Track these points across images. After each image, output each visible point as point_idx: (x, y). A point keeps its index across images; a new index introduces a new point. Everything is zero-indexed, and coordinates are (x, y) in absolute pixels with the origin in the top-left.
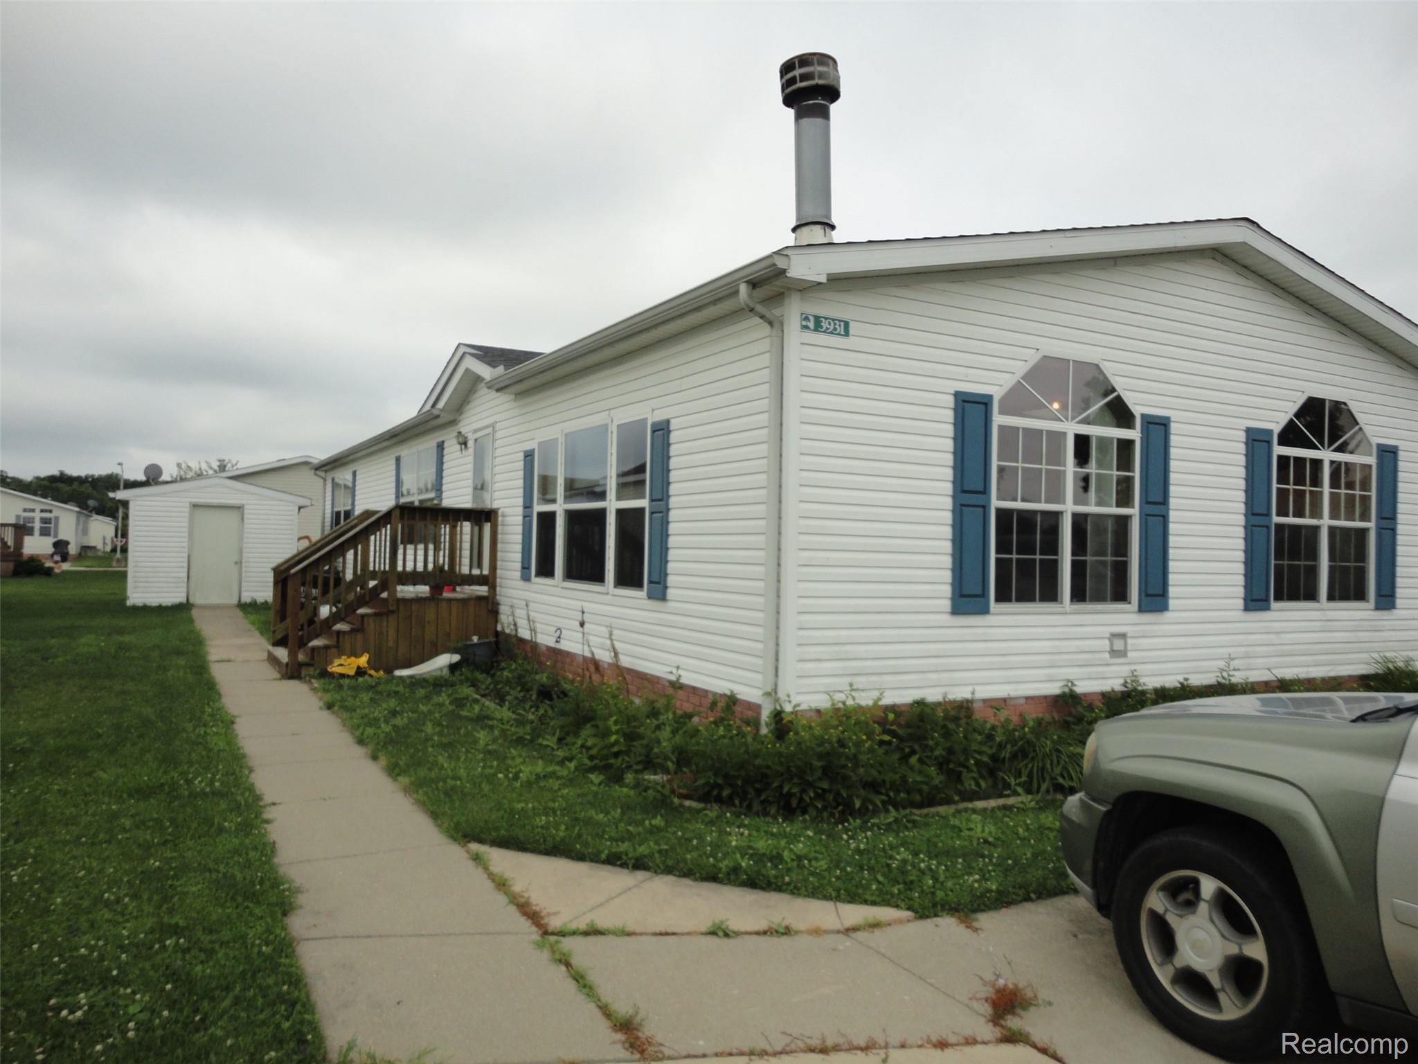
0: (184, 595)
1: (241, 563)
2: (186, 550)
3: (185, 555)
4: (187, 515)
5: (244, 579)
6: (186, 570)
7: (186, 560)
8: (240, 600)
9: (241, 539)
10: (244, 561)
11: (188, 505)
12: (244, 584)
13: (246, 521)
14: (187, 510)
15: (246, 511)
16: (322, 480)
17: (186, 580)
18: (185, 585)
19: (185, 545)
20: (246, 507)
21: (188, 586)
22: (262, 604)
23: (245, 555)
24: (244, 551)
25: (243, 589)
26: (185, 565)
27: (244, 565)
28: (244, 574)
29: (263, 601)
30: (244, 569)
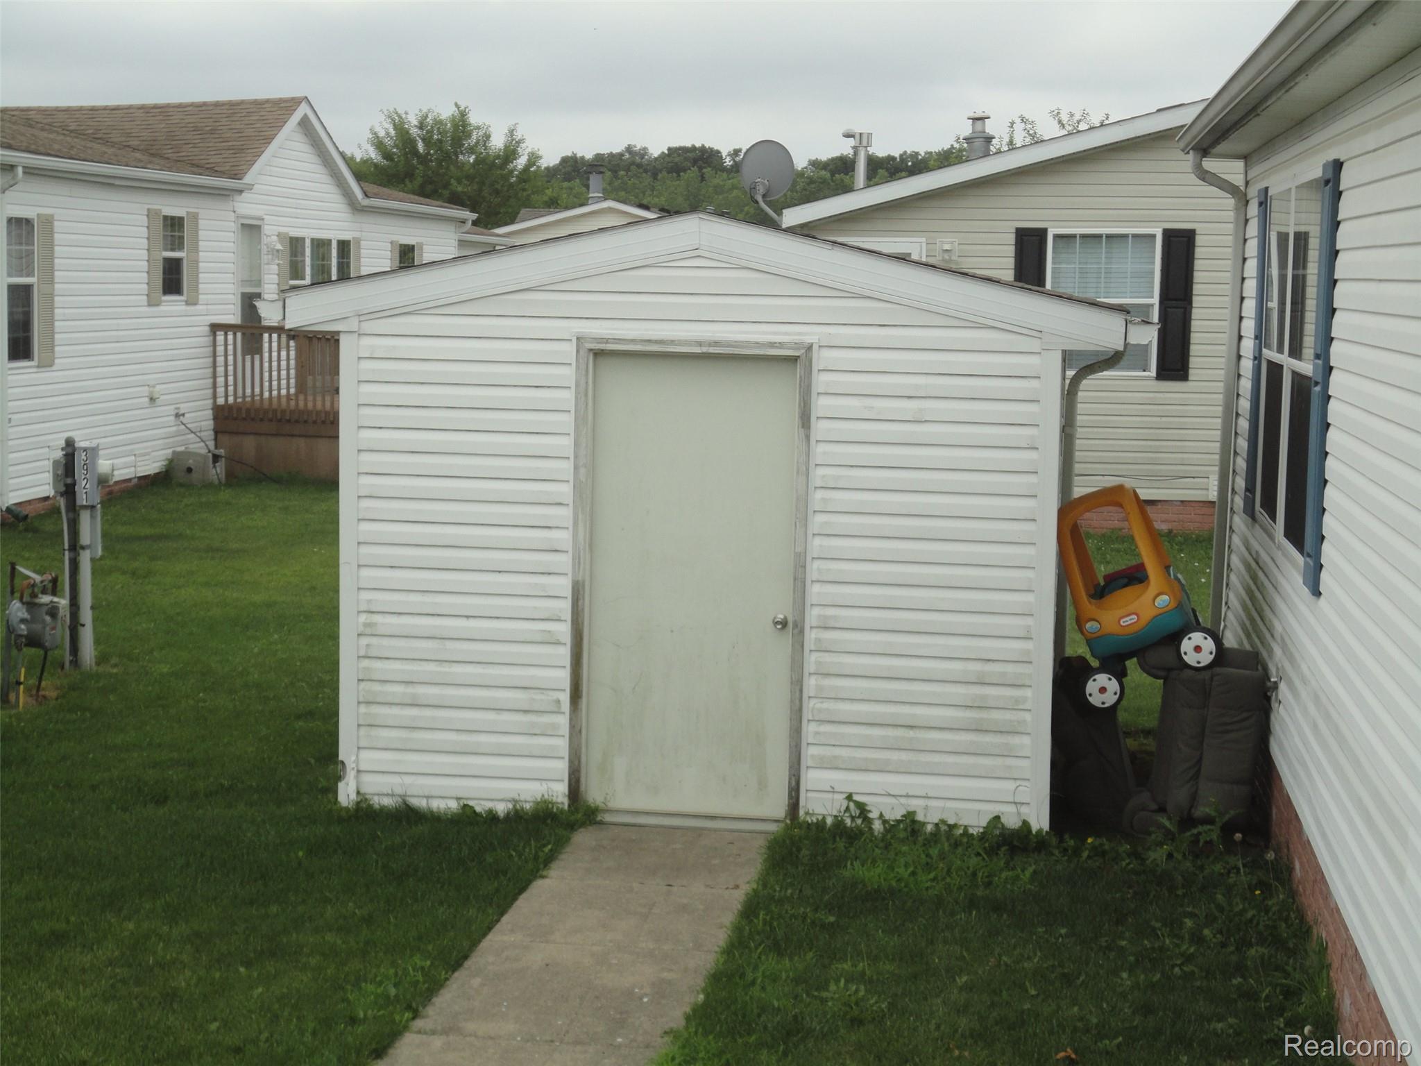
0: (561, 767)
1: (799, 629)
2: (564, 561)
3: (563, 585)
4: (567, 397)
5: (810, 706)
6: (564, 654)
7: (564, 607)
8: (794, 806)
9: (801, 512)
10: (813, 616)
11: (570, 348)
12: (810, 730)
13: (820, 428)
14: (568, 374)
15: (821, 381)
16: (1230, 202)
17: (565, 698)
18: (563, 721)
19: (563, 537)
20: (822, 358)
21: (575, 731)
22: (891, 828)
23: (815, 591)
24: (814, 569)
25: (810, 753)
26: (564, 630)
27: (811, 636)
28: (811, 684)
29: (894, 814)
30: (812, 661)
